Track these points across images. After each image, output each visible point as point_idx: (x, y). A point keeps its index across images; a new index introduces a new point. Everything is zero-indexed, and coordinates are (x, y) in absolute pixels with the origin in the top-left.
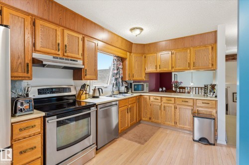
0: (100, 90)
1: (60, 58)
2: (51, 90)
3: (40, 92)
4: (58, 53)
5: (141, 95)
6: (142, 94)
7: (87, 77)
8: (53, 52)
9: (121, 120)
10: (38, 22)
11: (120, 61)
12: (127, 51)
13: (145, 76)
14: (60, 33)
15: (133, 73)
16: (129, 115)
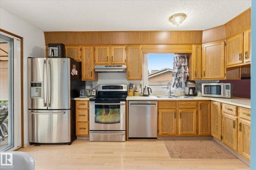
0: (149, 89)
1: (110, 66)
2: (110, 87)
3: (104, 87)
4: (107, 63)
5: (211, 101)
6: (212, 99)
7: (131, 78)
8: (104, 63)
9: (162, 122)
10: (96, 48)
11: (184, 57)
12: (192, 44)
13: (226, 72)
14: (108, 50)
15: (204, 70)
16: (179, 120)
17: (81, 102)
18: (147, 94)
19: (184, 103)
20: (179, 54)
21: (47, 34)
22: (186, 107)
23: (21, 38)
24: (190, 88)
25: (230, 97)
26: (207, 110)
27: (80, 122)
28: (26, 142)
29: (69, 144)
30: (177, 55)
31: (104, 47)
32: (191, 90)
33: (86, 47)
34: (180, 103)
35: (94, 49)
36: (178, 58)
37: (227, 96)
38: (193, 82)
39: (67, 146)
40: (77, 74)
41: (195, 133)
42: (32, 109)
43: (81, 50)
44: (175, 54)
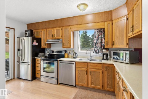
1: (54, 40)
5: (113, 64)
7: (64, 46)
8: (51, 38)
9: (78, 76)
10: (48, 30)
11: (101, 31)
12: (105, 22)
13: (128, 42)
14: (53, 31)
15: (114, 40)
16: (90, 77)
17: (38, 60)
18: (75, 57)
19: (93, 65)
20: (98, 29)
21: (28, 25)
22: (94, 67)
23: (14, 29)
24: (104, 54)
25: (129, 63)
26: (112, 72)
27: (38, 70)
28: (16, 77)
29: (31, 81)
30: (96, 30)
31: (51, 29)
32: (105, 56)
33: (43, 30)
34: (90, 64)
35: (47, 31)
36: (97, 32)
37: (127, 62)
38: (107, 49)
39: (30, 82)
40: (37, 45)
41: (101, 88)
42: (19, 62)
43: (41, 31)
44: (95, 29)
